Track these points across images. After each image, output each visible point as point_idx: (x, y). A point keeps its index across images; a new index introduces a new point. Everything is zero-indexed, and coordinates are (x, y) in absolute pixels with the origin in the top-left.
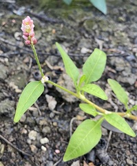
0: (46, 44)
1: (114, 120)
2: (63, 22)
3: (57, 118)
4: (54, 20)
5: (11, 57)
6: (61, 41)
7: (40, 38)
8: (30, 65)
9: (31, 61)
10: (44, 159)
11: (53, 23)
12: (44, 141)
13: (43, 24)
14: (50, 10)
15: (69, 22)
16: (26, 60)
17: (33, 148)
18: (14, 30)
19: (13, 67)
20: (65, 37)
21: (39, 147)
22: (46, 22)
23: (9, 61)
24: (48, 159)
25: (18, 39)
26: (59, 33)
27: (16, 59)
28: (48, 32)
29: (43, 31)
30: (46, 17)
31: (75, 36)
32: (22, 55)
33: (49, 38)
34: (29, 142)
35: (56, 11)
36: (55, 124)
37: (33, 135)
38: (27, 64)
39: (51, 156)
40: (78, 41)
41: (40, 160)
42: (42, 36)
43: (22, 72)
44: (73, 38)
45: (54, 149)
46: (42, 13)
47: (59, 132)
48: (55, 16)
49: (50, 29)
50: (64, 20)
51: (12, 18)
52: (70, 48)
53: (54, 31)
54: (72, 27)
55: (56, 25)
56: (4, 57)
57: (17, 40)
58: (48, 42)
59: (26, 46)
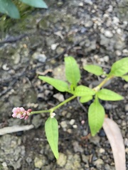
0: (27, 59)
2: (25, 35)
3: (69, 103)
4: (20, 37)
6: (33, 50)
7: (21, 58)
8: (30, 82)
9: (28, 79)
10: (79, 132)
11: (20, 39)
12: (72, 122)
13: (14, 45)
14: (10, 29)
15: (29, 32)
16: (24, 81)
19: (21, 93)
20: (35, 45)
21: (72, 128)
22: (15, 41)
23: (15, 90)
24: (81, 130)
25: (8, 69)
26: (29, 44)
27: (18, 85)
28: (22, 49)
29: (19, 51)
30: (12, 38)
31: (41, 40)
32: (19, 80)
34: (65, 130)
35: (16, 28)
36: (71, 107)
37: (64, 124)
38: (27, 82)
39: (81, 127)
40: (45, 42)
41: (78, 134)
42: (21, 55)
43: (28, 91)
44: (40, 42)
45: (80, 122)
46: (7, 36)
47: (76, 111)
48: (17, 33)
49: (21, 46)
50: (26, 32)
52: (43, 50)
53: (25, 46)
54: (34, 34)
55: (23, 39)
57: (7, 71)
58: (28, 57)
59: (16, 71)
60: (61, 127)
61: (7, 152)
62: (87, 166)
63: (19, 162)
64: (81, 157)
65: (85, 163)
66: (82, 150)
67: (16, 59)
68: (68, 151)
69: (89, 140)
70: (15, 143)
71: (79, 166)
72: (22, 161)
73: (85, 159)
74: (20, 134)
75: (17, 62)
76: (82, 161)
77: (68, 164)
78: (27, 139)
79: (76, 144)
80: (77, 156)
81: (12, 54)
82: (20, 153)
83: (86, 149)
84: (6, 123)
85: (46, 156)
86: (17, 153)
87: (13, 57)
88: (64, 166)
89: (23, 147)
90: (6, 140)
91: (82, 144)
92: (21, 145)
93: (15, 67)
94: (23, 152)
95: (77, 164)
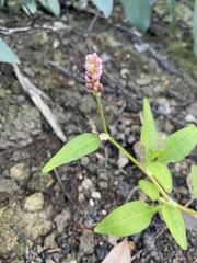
0: (150, 94)
1: (172, 216)
2: (182, 77)
3: (121, 178)
4: (174, 71)
5: (106, 93)
6: (169, 96)
7: (148, 85)
8: (121, 110)
9: (124, 106)
10: (86, 213)
11: (171, 74)
12: (97, 195)
13: (159, 70)
14: (175, 58)
15: (189, 79)
16: (120, 103)
17: (81, 197)
18: (123, 65)
20: (176, 94)
21: (87, 198)
22: (164, 69)
24: (91, 215)
25: (124, 76)
26: (172, 87)
27: (110, 98)
28: (159, 81)
29: (155, 78)
30: (166, 64)
31: (188, 98)
32: (118, 95)
33: (158, 88)
34: (80, 189)
35: (182, 62)
36: (116, 183)
37: (87, 183)
38: (119, 107)
39: (95, 213)
40: (189, 105)
41: (82, 213)
42: (152, 83)
43: (109, 114)
44: (184, 98)
45: (102, 208)
46: (165, 58)
47: (115, 194)
48: (177, 66)
49: (163, 78)
50: (185, 75)
51: (128, 52)
52: (176, 107)
53: (167, 82)
54: (190, 86)
55: (173, 77)
57: (121, 77)
58: (154, 93)
59: (127, 87)
60: (80, 181)
61: (17, 122)
62: (40, 249)
63: (9, 143)
64: (49, 233)
65: (42, 245)
66: (60, 229)
67: (143, 80)
68: (50, 207)
69: (80, 234)
70: (32, 126)
71: (35, 236)
72: (10, 147)
73: (50, 240)
74: (47, 128)
75: (140, 82)
76: (43, 237)
77: (32, 216)
78: (44, 141)
79: (66, 215)
80: (48, 225)
81: (146, 72)
82: (21, 139)
83: (65, 236)
84: (52, 104)
85: (31, 177)
86: (20, 135)
87: (143, 75)
88: (26, 211)
89: (30, 141)
90: (32, 114)
91: (70, 225)
92: (32, 136)
93: (131, 84)
94: (24, 143)
95: (35, 231)
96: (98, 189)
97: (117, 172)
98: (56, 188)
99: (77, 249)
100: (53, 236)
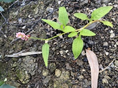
0: (43, 11)
3: (66, 40)
5: (34, 28)
6: (47, 5)
7: (39, 10)
8: (43, 26)
9: (42, 24)
10: (71, 58)
12: (67, 51)
13: (36, 2)
16: (40, 25)
18: (27, 15)
19: (38, 32)
21: (66, 55)
23: (34, 30)
25: (31, 17)
26: (45, 1)
27: (36, 27)
28: (40, 5)
29: (38, 6)
32: (37, 24)
33: (42, 7)
34: (62, 55)
36: (67, 42)
37: (61, 52)
38: (41, 26)
42: (39, 8)
43: (42, 31)
49: (40, 3)
51: (23, 10)
52: (53, 5)
53: (42, 2)
56: (32, 30)
57: (31, 19)
59: (36, 19)
60: (60, 54)
61: (28, 65)
62: (73, 78)
63: (34, 72)
64: (70, 73)
65: (72, 77)
66: (71, 69)
67: (36, 11)
68: (62, 68)
69: (76, 63)
70: (32, 61)
71: (68, 78)
72: (35, 71)
73: (72, 74)
74: (36, 56)
75: (36, 13)
76: (70, 75)
77: (62, 76)
78: (39, 59)
79: (67, 65)
80: (67, 72)
81: (34, 8)
82: (35, 67)
83: (74, 69)
84: (28, 49)
85: (49, 70)
86: (33, 66)
87: (34, 10)
88: (59, 77)
89: (37, 64)
90: (28, 59)
91: (71, 65)
92: (35, 62)
93: (35, 17)
94: (36, 67)
95: (67, 77)
96: (65, 50)
97: (64, 40)
98: (57, 63)
99: (80, 67)
100: (72, 72)
